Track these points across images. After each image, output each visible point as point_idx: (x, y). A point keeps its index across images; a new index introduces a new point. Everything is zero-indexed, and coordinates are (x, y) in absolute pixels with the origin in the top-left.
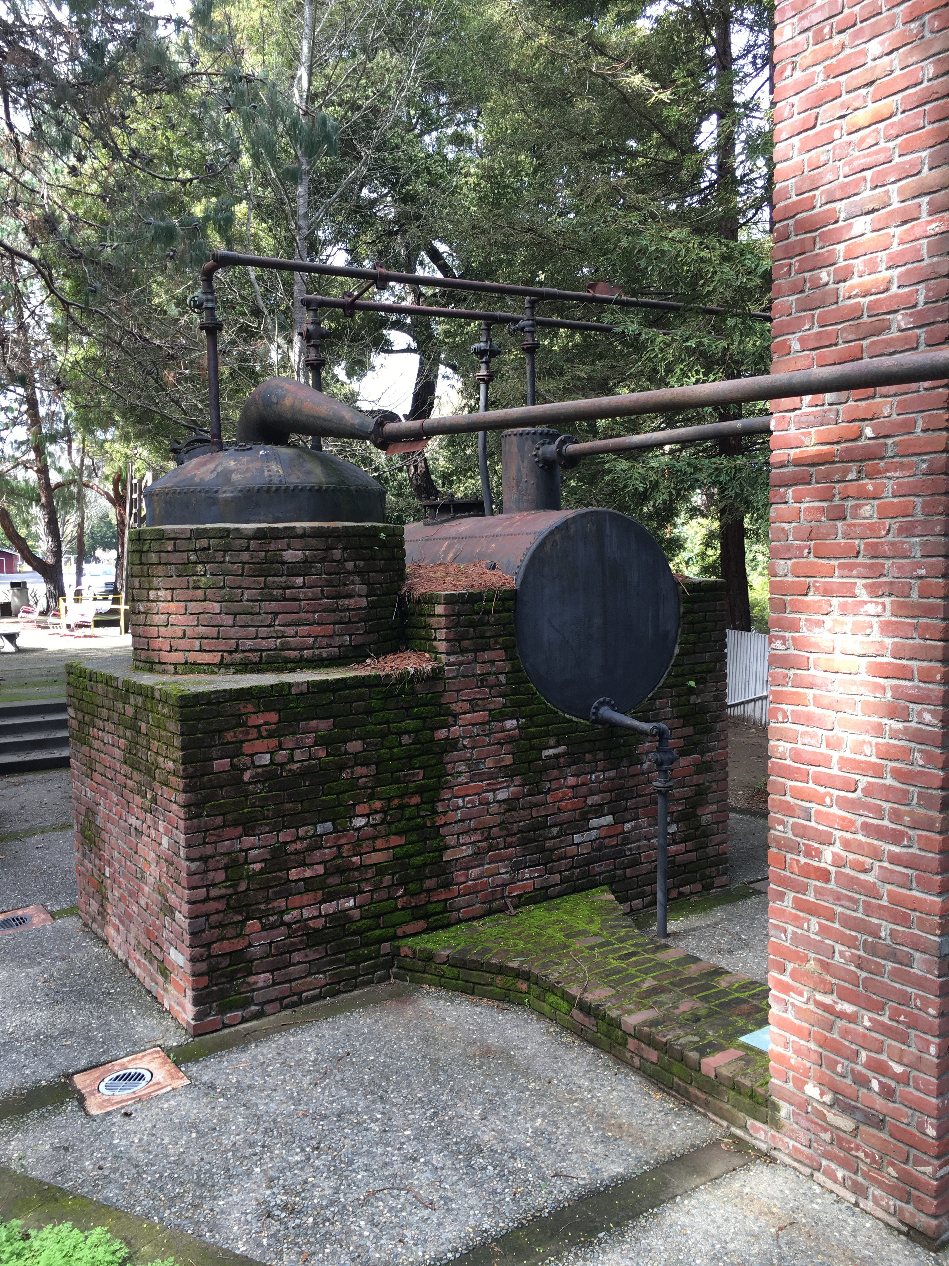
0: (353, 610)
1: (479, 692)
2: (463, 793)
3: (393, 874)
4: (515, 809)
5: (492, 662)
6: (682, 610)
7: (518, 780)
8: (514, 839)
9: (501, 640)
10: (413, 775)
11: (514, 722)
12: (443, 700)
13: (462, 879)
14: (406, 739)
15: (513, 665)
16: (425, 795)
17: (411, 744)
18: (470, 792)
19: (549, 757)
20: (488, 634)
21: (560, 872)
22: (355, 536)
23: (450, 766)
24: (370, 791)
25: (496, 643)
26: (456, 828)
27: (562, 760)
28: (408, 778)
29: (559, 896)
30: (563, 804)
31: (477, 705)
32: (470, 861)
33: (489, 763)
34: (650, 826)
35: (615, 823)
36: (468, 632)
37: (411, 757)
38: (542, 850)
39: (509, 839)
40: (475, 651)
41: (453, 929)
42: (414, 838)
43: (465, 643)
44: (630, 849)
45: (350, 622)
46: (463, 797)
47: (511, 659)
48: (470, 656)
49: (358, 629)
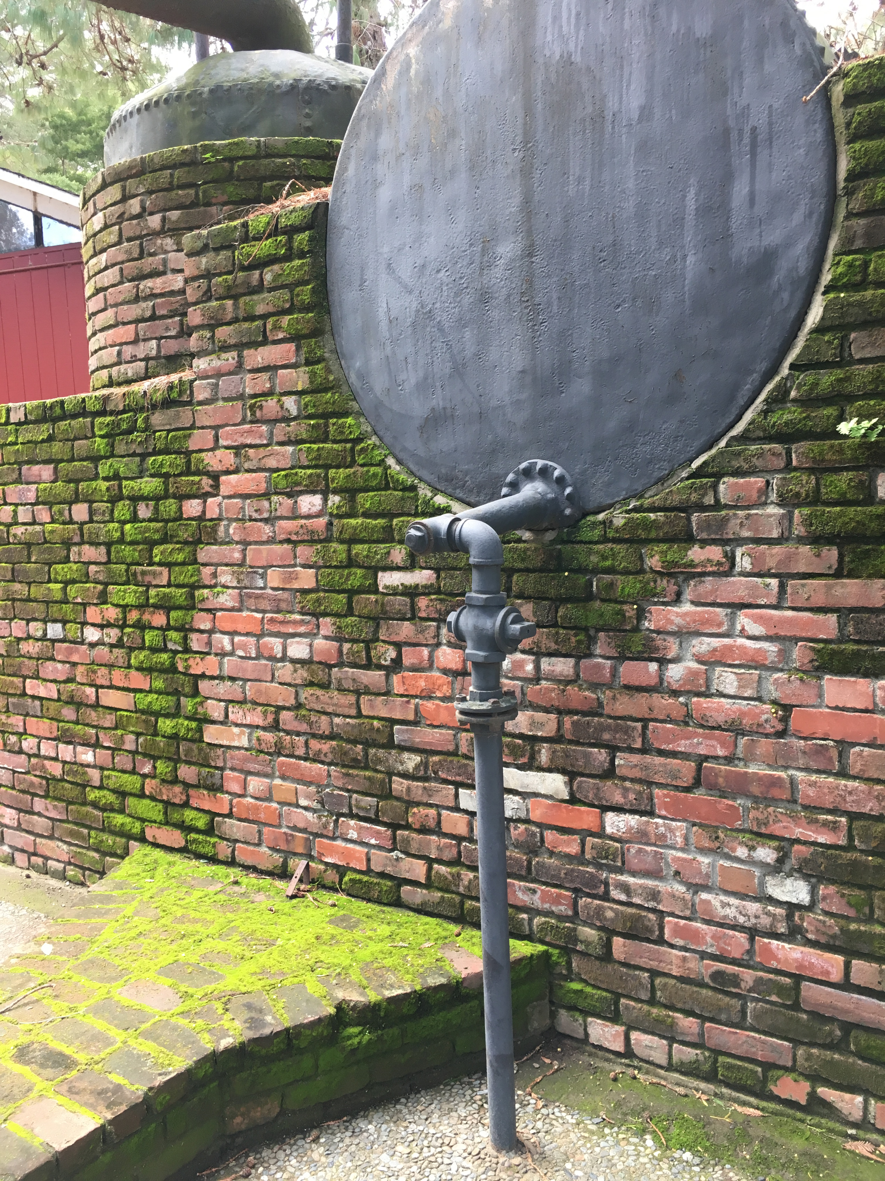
1: (249, 432)
2: (228, 628)
3: (138, 735)
4: (325, 686)
5: (270, 369)
7: (327, 625)
8: (326, 746)
9: (286, 320)
10: (154, 574)
11: (317, 499)
12: (192, 445)
13: (236, 788)
14: (144, 511)
15: (313, 375)
16: (173, 614)
17: (150, 520)
18: (240, 628)
19: (394, 591)
20: (260, 309)
21: (430, 861)
23: (207, 571)
24: (100, 587)
25: (277, 327)
26: (223, 689)
27: (422, 602)
28: (148, 579)
29: (421, 910)
30: (430, 705)
31: (248, 458)
32: (246, 760)
33: (274, 578)
35: (573, 800)
37: (152, 544)
38: (386, 794)
39: (315, 745)
40: (240, 347)
42: (159, 684)
43: (222, 332)
45: (153, 317)
46: (232, 634)
47: (308, 363)
48: (230, 358)
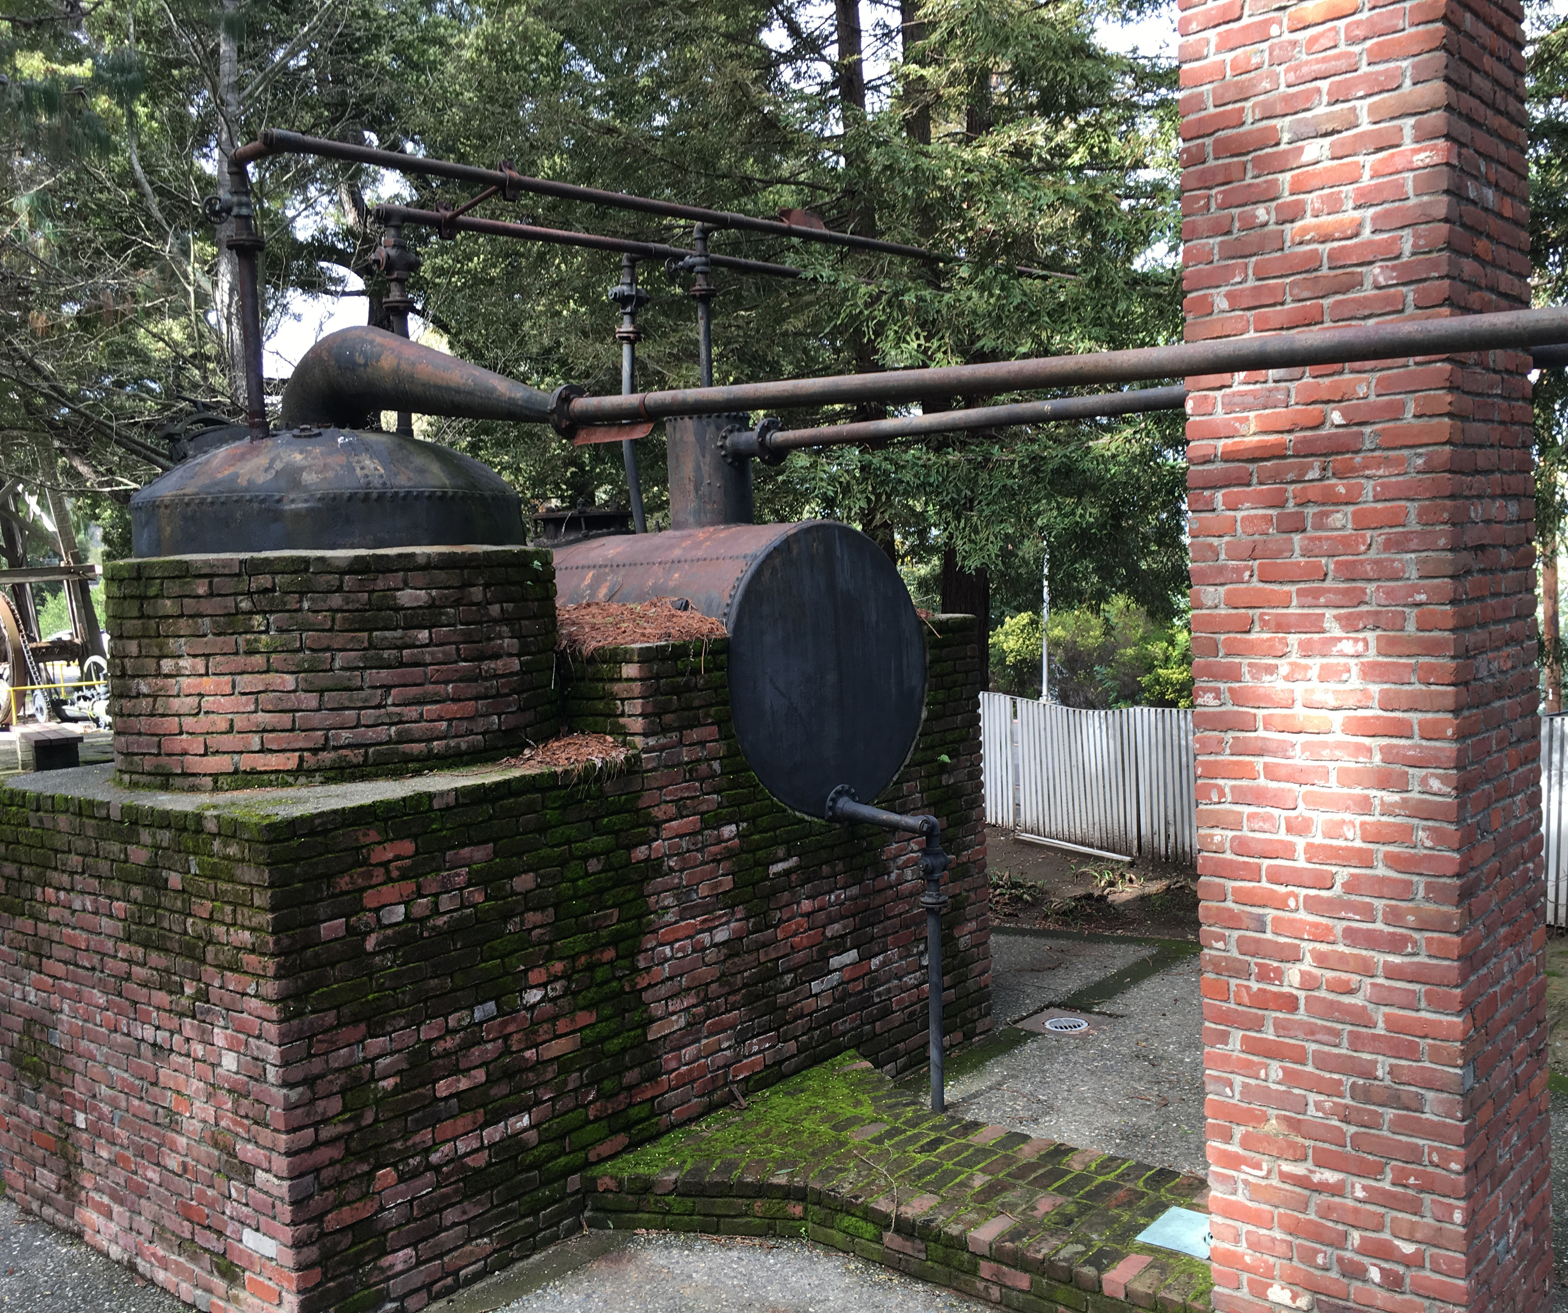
0: (503, 676)
1: (687, 788)
2: (671, 938)
3: (581, 1070)
4: (737, 955)
5: (702, 743)
6: (928, 658)
7: (740, 911)
8: (738, 997)
9: (713, 710)
10: (605, 917)
11: (733, 827)
12: (641, 804)
13: (674, 1064)
14: (593, 865)
15: (729, 746)
16: (622, 945)
17: (600, 872)
18: (680, 935)
19: (778, 875)
20: (696, 703)
21: (796, 1038)
22: (499, 565)
23: (653, 899)
24: (547, 947)
25: (707, 715)
26: (663, 990)
27: (794, 877)
28: (597, 923)
29: (797, 1071)
30: (797, 939)
31: (685, 807)
32: (683, 1036)
33: (704, 890)
34: (901, 959)
35: (861, 960)
36: (670, 700)
37: (601, 891)
38: (773, 1009)
39: (732, 999)
40: (681, 729)
41: (665, 1140)
42: (608, 1011)
43: (668, 718)
44: (879, 995)
45: (498, 695)
46: (671, 944)
47: (726, 738)
48: (675, 736)
49: (509, 706)
